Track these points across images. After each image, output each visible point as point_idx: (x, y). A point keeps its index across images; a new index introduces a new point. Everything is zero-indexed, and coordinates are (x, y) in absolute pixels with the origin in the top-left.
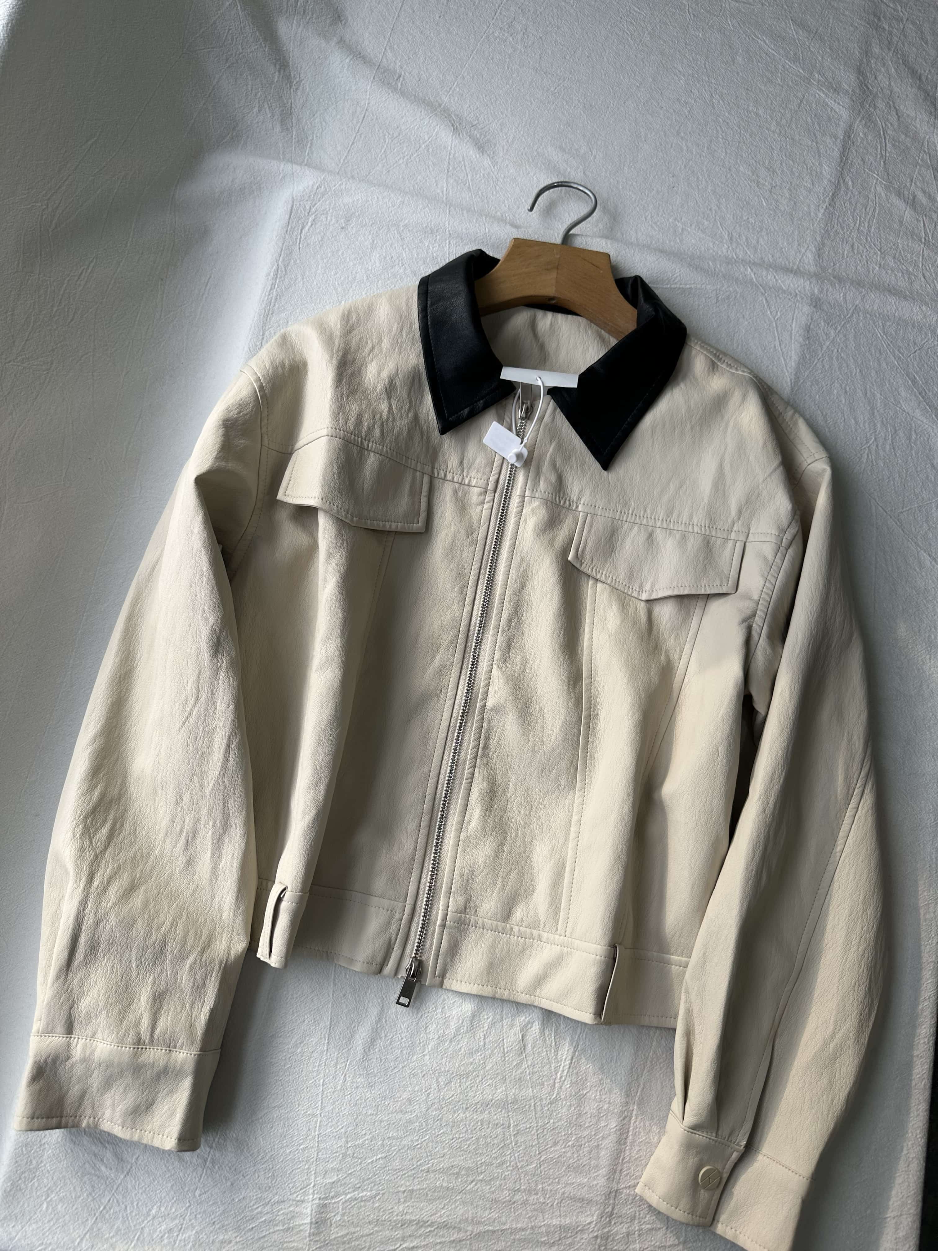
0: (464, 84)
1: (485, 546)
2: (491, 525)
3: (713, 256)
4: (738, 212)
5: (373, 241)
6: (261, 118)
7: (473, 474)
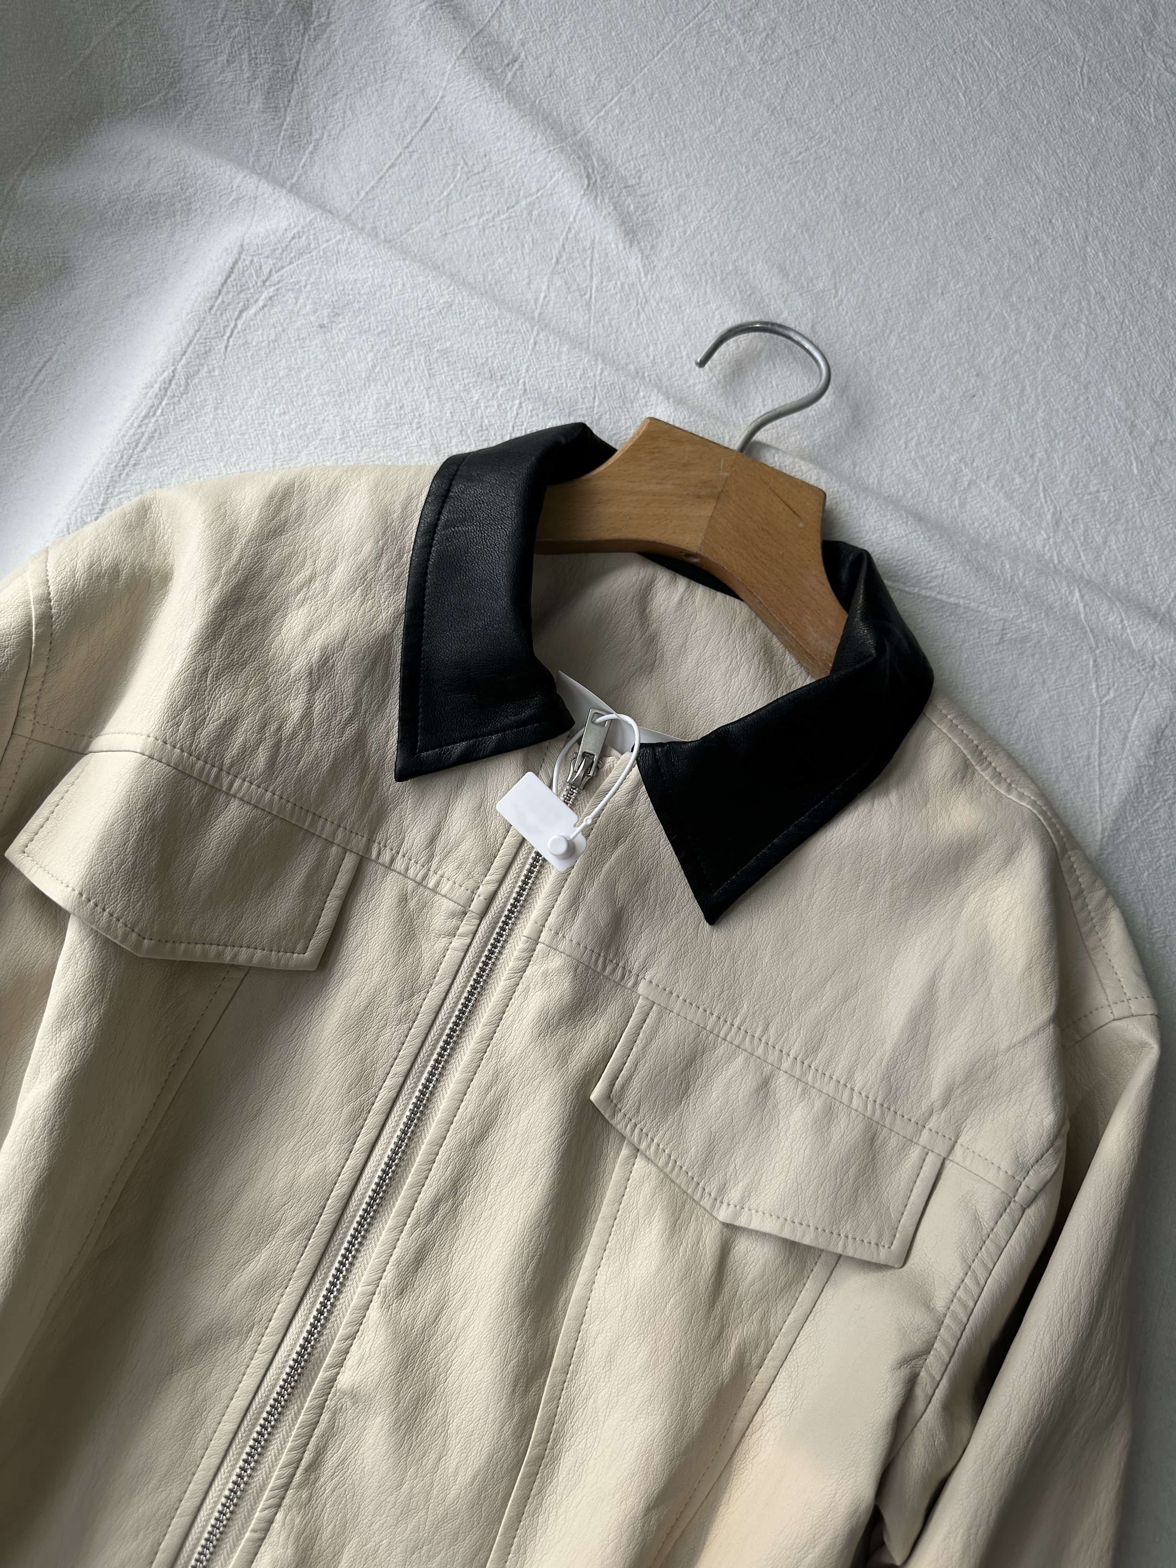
0: (631, 104)
1: (431, 1027)
2: (455, 985)
3: (1016, 549)
4: (1082, 474)
5: (374, 366)
6: (229, 76)
7: (449, 868)
